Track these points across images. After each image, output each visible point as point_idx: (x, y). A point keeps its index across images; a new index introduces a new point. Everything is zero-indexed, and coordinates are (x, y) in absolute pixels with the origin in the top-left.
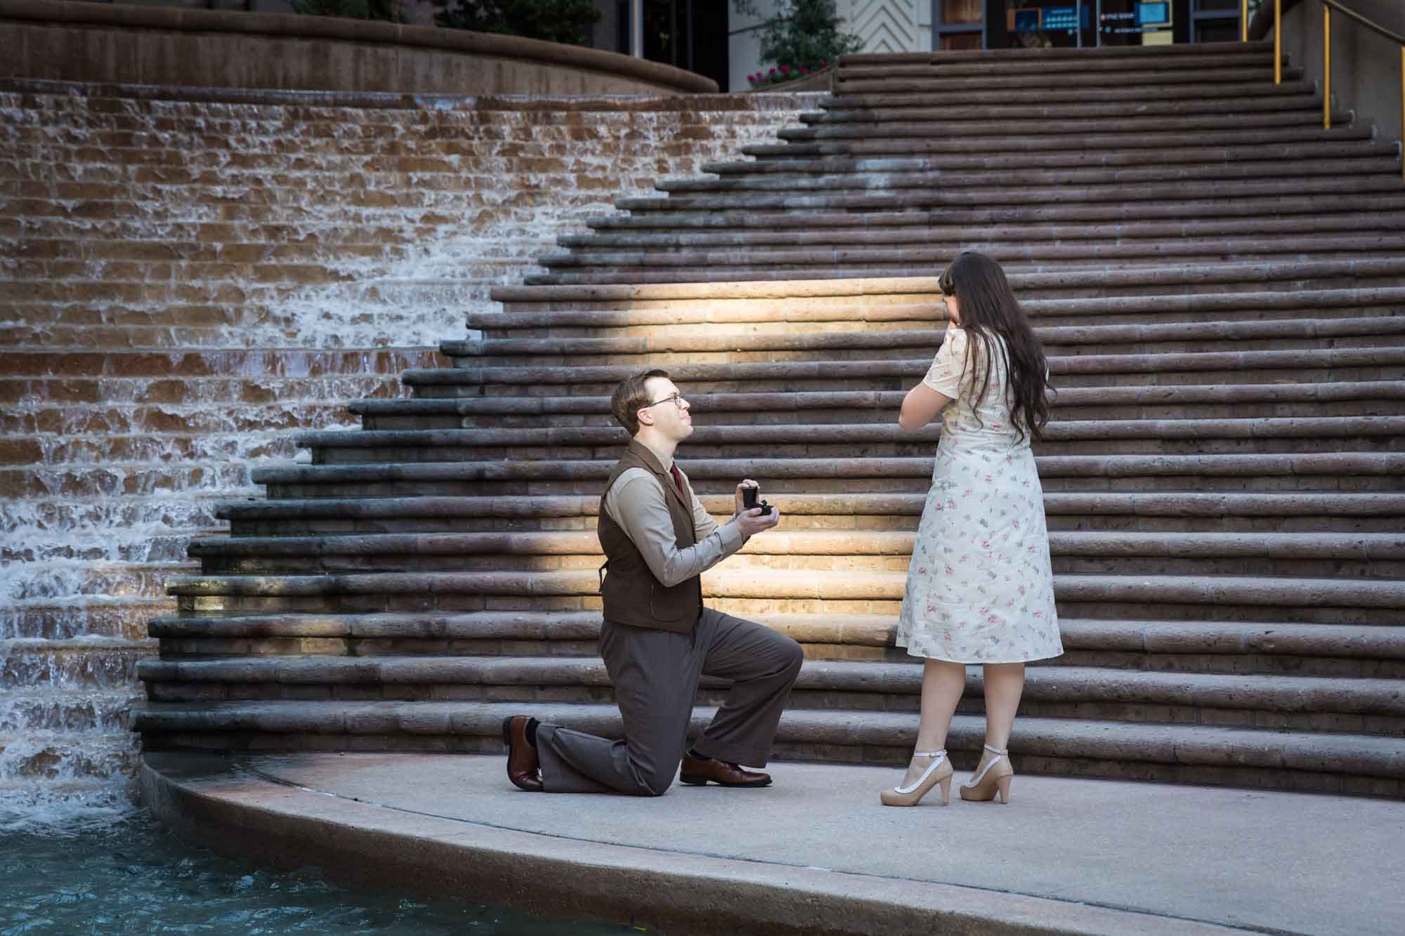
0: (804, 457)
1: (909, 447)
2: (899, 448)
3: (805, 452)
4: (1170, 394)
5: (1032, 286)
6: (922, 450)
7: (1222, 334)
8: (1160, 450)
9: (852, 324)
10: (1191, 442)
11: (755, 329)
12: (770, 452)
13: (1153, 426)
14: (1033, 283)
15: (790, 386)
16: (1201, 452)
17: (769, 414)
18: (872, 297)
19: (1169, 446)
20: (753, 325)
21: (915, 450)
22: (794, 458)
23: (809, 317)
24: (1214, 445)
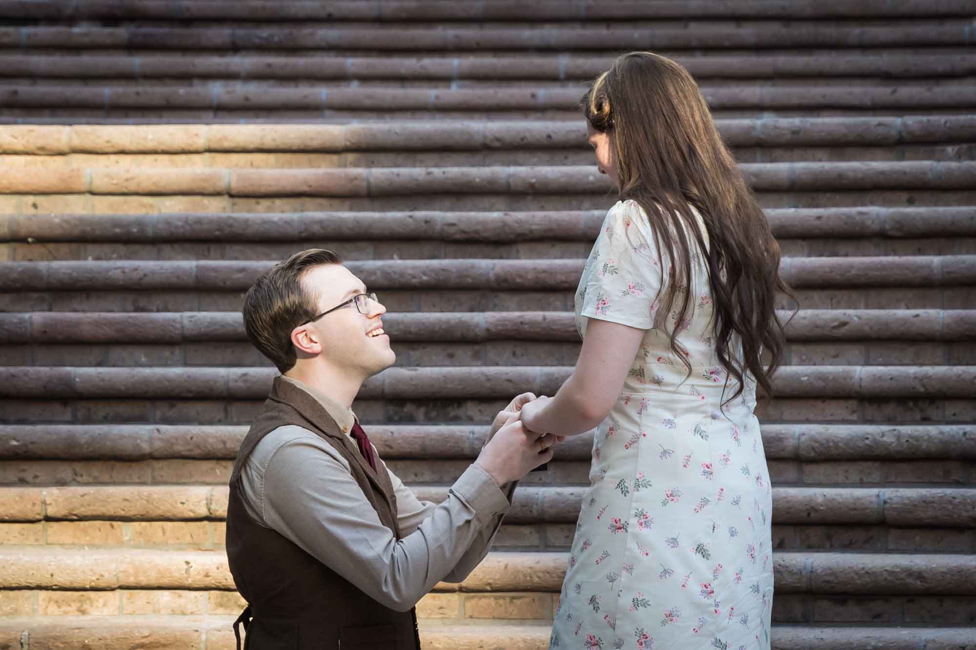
0: (220, 422)
1: (409, 408)
2: (391, 409)
3: (221, 415)
4: (844, 324)
5: (497, 144)
6: (434, 414)
7: (876, 227)
8: (855, 417)
9: (206, 201)
10: (911, 404)
11: (35, 206)
12: (158, 414)
13: (848, 376)
14: (498, 140)
15: (143, 302)
16: (926, 420)
17: (131, 349)
18: (220, 157)
19: (871, 411)
20: (31, 199)
21: (421, 413)
22: (201, 423)
23: (132, 187)
24: (951, 409)
